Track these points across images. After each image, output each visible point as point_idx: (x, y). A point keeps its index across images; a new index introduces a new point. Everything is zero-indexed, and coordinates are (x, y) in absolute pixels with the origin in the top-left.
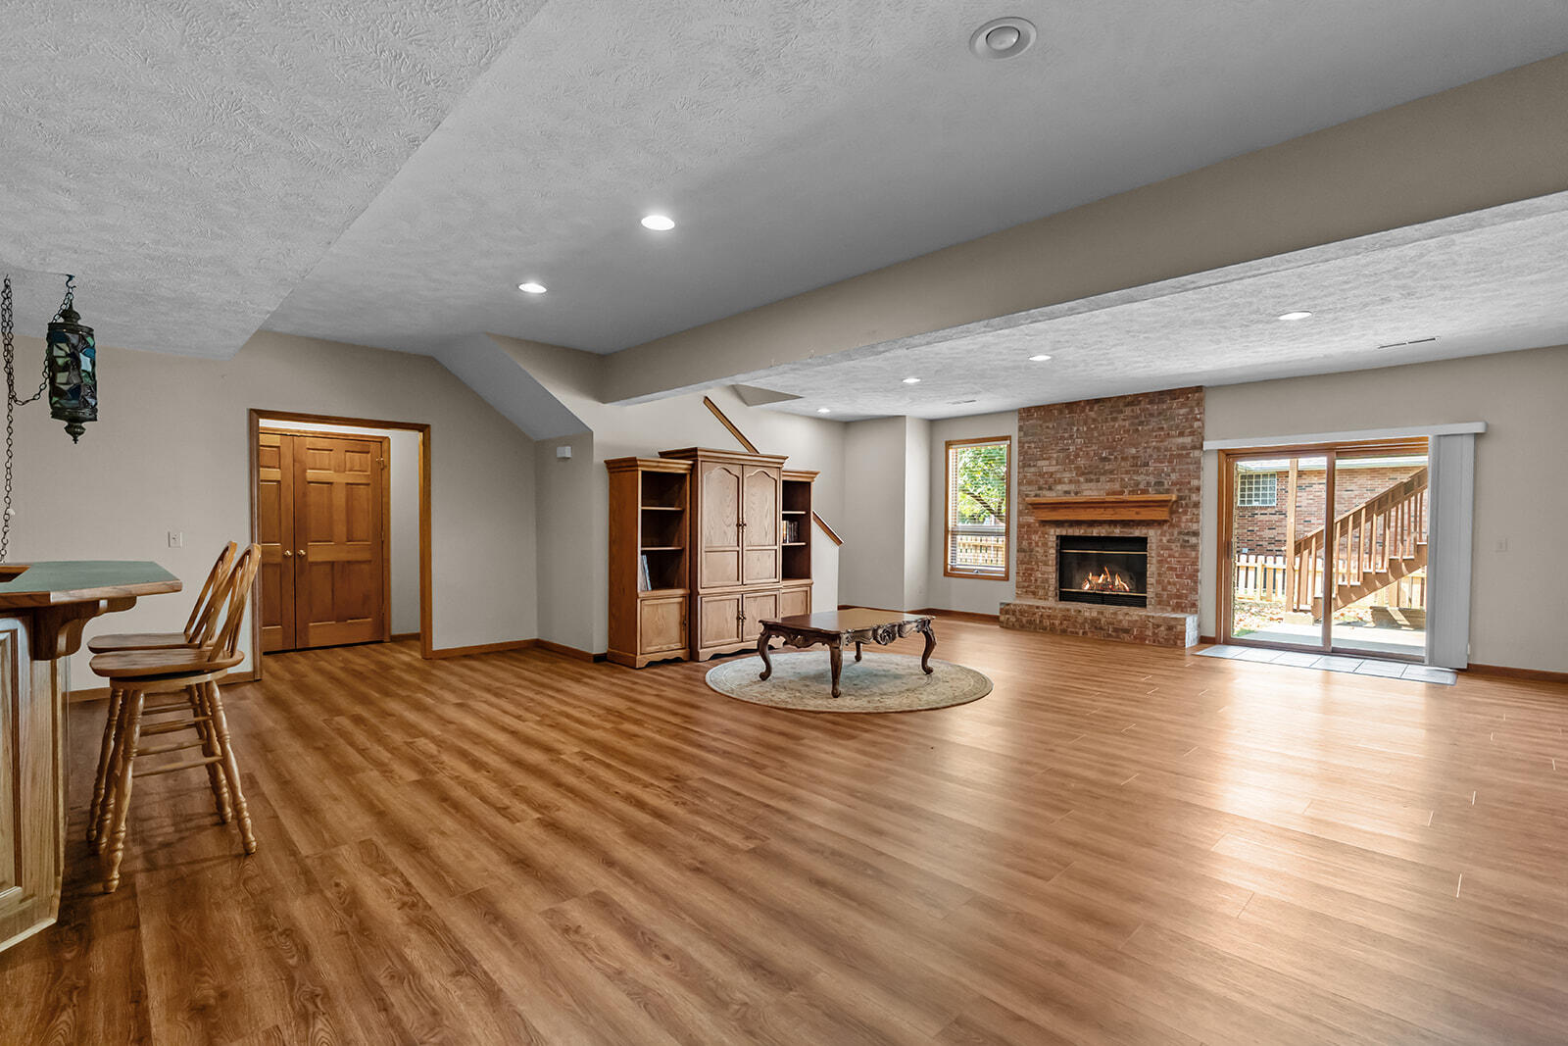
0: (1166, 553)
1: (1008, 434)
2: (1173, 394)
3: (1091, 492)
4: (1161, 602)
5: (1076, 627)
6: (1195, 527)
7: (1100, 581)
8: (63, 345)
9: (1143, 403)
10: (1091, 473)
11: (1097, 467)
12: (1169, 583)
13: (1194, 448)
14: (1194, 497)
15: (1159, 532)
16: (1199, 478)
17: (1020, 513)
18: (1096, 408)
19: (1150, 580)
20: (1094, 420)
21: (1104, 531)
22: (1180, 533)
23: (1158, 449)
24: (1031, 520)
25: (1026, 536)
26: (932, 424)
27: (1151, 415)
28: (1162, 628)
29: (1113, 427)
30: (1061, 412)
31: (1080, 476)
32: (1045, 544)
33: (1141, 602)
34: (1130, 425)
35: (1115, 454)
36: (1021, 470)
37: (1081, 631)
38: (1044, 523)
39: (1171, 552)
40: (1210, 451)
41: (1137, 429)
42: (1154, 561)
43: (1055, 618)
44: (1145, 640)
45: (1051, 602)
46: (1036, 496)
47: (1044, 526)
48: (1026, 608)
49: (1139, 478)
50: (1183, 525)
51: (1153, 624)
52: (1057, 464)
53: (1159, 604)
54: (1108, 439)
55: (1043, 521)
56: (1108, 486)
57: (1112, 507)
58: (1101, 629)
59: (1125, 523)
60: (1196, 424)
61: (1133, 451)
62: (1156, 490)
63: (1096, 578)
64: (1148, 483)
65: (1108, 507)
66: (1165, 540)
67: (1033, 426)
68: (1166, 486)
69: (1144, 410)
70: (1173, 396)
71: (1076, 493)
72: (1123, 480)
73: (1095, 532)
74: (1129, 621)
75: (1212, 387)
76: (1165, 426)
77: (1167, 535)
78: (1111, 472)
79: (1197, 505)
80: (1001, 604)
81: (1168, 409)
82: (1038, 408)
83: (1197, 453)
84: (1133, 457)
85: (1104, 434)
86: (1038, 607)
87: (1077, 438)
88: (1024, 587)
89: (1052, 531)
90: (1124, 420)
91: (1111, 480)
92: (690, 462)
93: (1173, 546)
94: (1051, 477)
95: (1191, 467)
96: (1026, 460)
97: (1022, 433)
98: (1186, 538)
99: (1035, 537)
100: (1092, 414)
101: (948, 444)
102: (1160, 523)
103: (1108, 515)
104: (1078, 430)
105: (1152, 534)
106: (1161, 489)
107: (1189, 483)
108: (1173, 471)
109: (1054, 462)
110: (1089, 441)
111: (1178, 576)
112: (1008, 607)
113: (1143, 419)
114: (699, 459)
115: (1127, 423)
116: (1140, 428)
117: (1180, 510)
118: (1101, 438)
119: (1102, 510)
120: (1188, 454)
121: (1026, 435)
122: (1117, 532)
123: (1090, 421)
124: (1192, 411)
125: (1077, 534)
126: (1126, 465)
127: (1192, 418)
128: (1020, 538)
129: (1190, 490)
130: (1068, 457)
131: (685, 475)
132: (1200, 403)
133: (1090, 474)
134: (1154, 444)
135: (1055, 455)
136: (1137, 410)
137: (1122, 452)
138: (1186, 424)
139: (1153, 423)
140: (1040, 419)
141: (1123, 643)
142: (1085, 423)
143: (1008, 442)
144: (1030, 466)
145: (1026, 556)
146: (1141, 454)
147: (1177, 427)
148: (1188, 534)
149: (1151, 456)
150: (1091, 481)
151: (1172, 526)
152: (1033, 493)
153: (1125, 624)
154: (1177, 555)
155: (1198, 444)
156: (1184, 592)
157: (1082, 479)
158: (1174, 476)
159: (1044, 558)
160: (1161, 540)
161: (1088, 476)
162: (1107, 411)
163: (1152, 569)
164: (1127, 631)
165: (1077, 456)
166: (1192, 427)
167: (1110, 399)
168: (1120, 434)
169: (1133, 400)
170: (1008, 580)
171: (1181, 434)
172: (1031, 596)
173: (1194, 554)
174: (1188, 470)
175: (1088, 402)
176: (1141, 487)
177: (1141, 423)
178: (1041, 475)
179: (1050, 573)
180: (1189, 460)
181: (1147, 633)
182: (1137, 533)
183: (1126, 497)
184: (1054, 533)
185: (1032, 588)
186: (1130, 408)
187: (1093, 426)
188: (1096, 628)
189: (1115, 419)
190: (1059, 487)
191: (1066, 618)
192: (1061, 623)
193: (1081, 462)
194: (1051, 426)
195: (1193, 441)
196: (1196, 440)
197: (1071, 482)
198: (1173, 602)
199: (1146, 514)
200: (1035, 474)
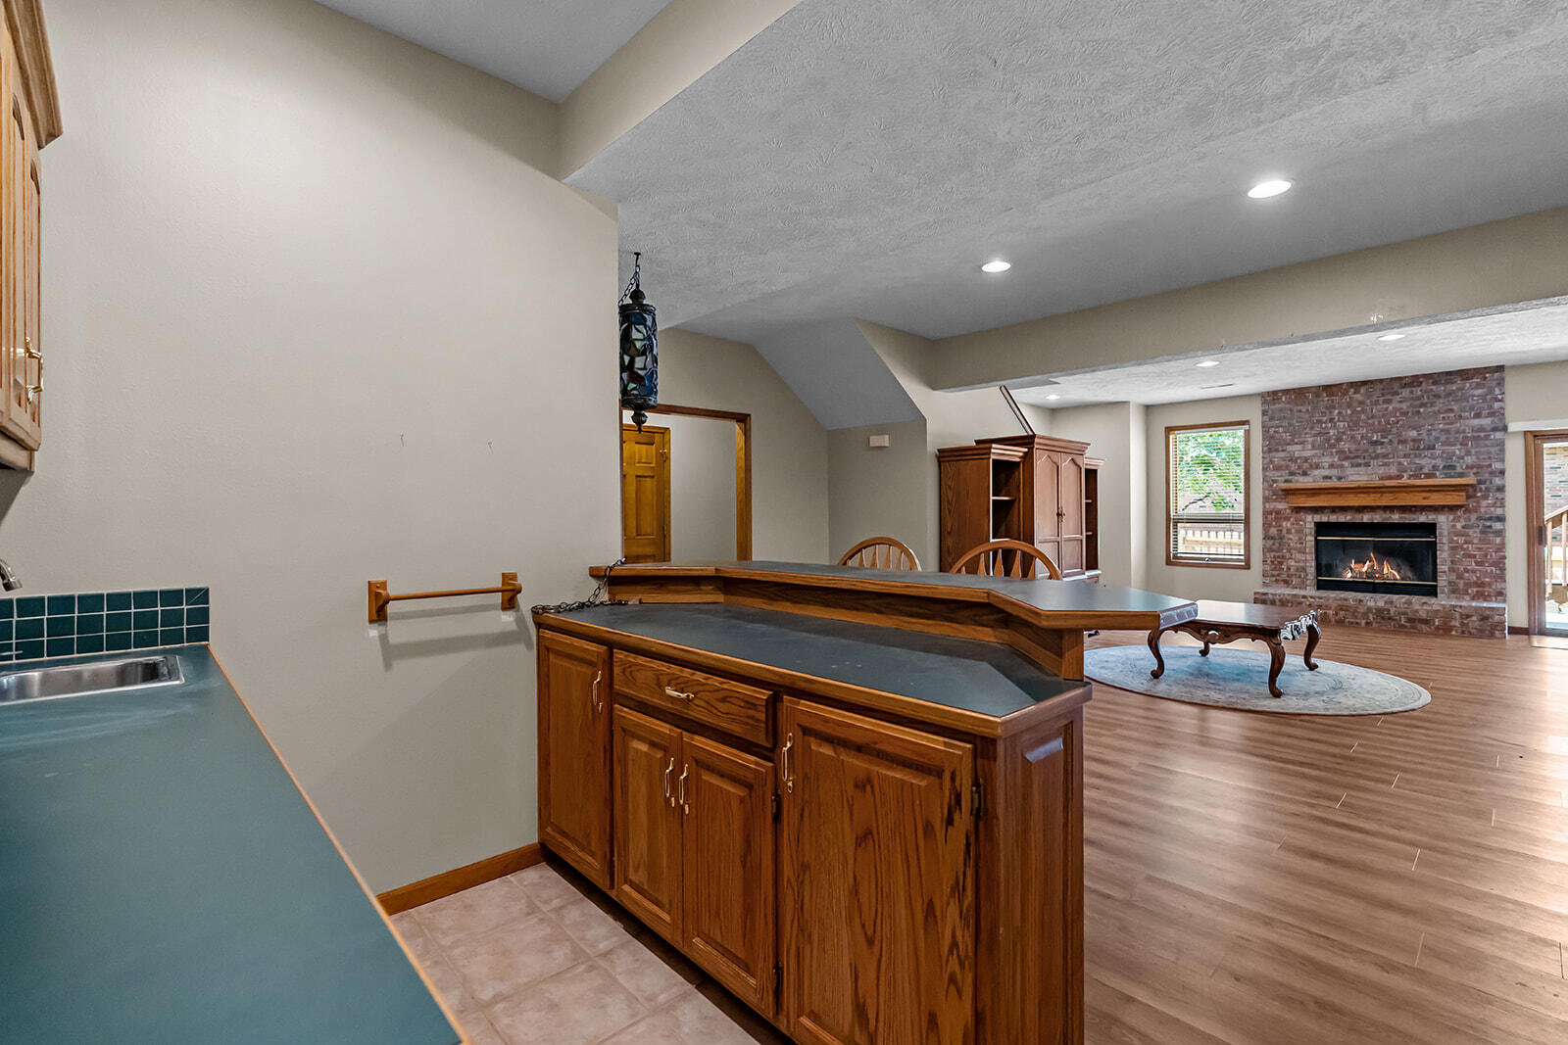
0: (1461, 540)
1: (1247, 419)
2: (1465, 374)
3: (1357, 476)
4: (1454, 590)
5: (1356, 617)
6: (1499, 511)
7: (1365, 569)
8: (641, 327)
9: (1424, 384)
10: (1357, 457)
11: (1367, 451)
12: (1466, 571)
13: (1495, 429)
14: (1497, 481)
15: (1451, 517)
16: (1503, 460)
17: (1266, 499)
18: (1362, 391)
19: (1442, 567)
20: (1361, 403)
21: (1377, 517)
22: (1479, 518)
23: (1447, 432)
24: (1281, 506)
25: (1274, 523)
26: (1149, 409)
27: (1437, 396)
28: (1474, 618)
29: (1386, 409)
30: (1317, 395)
31: (1343, 460)
32: (1299, 531)
33: (1432, 592)
34: (1408, 407)
35: (1390, 437)
36: (1267, 455)
37: (1364, 622)
38: (1298, 510)
39: (1468, 538)
40: (1515, 433)
41: (1419, 412)
42: (1446, 548)
43: (1328, 607)
44: (1451, 631)
45: (1311, 591)
46: (1286, 481)
47: (1297, 512)
48: (1288, 598)
49: (1423, 462)
50: (1483, 510)
51: (1461, 614)
52: (1313, 448)
53: (1454, 592)
54: (1380, 422)
55: (1295, 508)
56: (1382, 471)
57: (1391, 492)
58: (1390, 618)
59: (1403, 509)
60: (1497, 405)
61: (1414, 434)
62: (1446, 474)
63: (1359, 565)
64: (1433, 467)
65: (1385, 492)
66: (1459, 526)
67: (1281, 410)
68: (1459, 470)
69: (1426, 392)
70: (1465, 377)
71: (1340, 478)
72: (1400, 463)
73: (1366, 518)
74: (1428, 611)
75: (1513, 367)
76: (1455, 408)
77: (1462, 520)
78: (1385, 456)
79: (1501, 489)
80: (1255, 593)
81: (1458, 389)
82: (1286, 392)
83: (1499, 435)
84: (1414, 440)
85: (1373, 417)
86: (1304, 597)
87: (1339, 421)
88: (1273, 576)
89: (1309, 518)
90: (1401, 402)
91: (1385, 464)
92: (1026, 450)
93: (1471, 532)
94: (1306, 461)
95: (1492, 450)
96: (1272, 445)
97: (1266, 418)
98: (1488, 524)
99: (1286, 524)
100: (1358, 396)
101: (1169, 430)
102: (1452, 508)
103: (1386, 500)
104: (1339, 413)
105: (1443, 521)
106: (1453, 472)
107: (1490, 466)
108: (1468, 453)
109: (1310, 447)
110: (1355, 424)
111: (1477, 563)
112: (1264, 597)
113: (1426, 400)
114: (1036, 446)
115: (1404, 406)
116: (1422, 410)
117: (1479, 494)
118: (1371, 421)
119: (1379, 495)
120: (1487, 437)
121: (1272, 419)
122: (1396, 518)
123: (1355, 404)
124: (1491, 391)
125: (1343, 521)
126: (1406, 449)
127: (1491, 399)
128: (1266, 525)
129: (1491, 473)
130: (1328, 440)
131: (1019, 463)
132: (1501, 383)
133: (1355, 458)
134: (1441, 426)
135: (1310, 440)
136: (1418, 391)
137: (1399, 434)
138: (1485, 405)
139: (1440, 404)
140: (1289, 403)
141: (1421, 633)
142: (1349, 406)
143: (1247, 427)
144: (1277, 451)
145: (1275, 543)
146: (1425, 436)
147: (1472, 408)
148: (1490, 519)
149: (1437, 438)
150: (1359, 465)
151: (1468, 510)
152: (1283, 479)
153: (1423, 615)
154: (1475, 541)
155: (1500, 425)
156: (1487, 580)
157: (1346, 464)
158: (1469, 460)
159: (1299, 546)
160: (1454, 526)
161: (1355, 461)
162: (1378, 393)
163: (1443, 555)
164: (1425, 622)
165: (1339, 440)
166: (1490, 407)
167: (1381, 381)
168: (1395, 416)
169: (1415, 381)
170: (1249, 568)
171: (1478, 416)
172: (1282, 584)
173: (1498, 540)
174: (1490, 453)
175: (1352, 384)
176: (1426, 470)
177: (1423, 405)
178: (1293, 460)
179: (1306, 560)
180: (1487, 442)
181: (1453, 623)
182: (1422, 518)
183: (1405, 480)
184: (1310, 520)
185: (1284, 577)
186: (1408, 390)
187: (1359, 409)
188: (1383, 618)
189: (1389, 402)
190: (1316, 472)
191: (1341, 608)
192: (1336, 614)
193: (1345, 446)
194: (1304, 410)
195: (1493, 422)
196: (1496, 421)
197: (1332, 466)
198: (1473, 590)
199: (1436, 499)
200: (1283, 459)
